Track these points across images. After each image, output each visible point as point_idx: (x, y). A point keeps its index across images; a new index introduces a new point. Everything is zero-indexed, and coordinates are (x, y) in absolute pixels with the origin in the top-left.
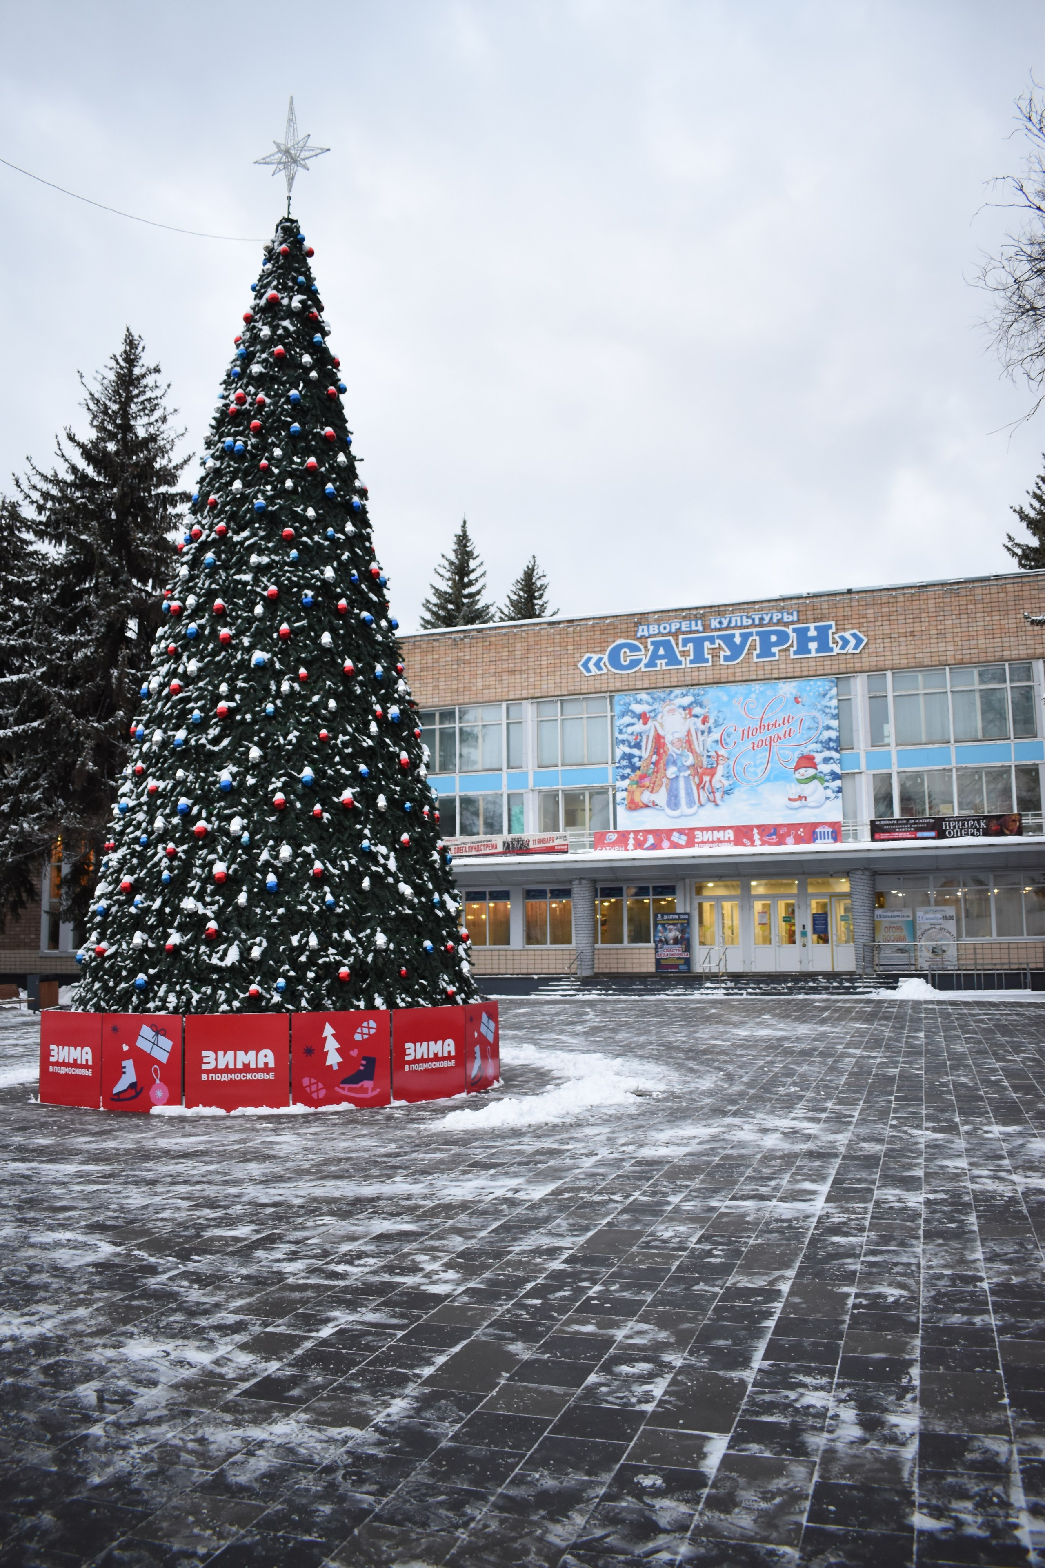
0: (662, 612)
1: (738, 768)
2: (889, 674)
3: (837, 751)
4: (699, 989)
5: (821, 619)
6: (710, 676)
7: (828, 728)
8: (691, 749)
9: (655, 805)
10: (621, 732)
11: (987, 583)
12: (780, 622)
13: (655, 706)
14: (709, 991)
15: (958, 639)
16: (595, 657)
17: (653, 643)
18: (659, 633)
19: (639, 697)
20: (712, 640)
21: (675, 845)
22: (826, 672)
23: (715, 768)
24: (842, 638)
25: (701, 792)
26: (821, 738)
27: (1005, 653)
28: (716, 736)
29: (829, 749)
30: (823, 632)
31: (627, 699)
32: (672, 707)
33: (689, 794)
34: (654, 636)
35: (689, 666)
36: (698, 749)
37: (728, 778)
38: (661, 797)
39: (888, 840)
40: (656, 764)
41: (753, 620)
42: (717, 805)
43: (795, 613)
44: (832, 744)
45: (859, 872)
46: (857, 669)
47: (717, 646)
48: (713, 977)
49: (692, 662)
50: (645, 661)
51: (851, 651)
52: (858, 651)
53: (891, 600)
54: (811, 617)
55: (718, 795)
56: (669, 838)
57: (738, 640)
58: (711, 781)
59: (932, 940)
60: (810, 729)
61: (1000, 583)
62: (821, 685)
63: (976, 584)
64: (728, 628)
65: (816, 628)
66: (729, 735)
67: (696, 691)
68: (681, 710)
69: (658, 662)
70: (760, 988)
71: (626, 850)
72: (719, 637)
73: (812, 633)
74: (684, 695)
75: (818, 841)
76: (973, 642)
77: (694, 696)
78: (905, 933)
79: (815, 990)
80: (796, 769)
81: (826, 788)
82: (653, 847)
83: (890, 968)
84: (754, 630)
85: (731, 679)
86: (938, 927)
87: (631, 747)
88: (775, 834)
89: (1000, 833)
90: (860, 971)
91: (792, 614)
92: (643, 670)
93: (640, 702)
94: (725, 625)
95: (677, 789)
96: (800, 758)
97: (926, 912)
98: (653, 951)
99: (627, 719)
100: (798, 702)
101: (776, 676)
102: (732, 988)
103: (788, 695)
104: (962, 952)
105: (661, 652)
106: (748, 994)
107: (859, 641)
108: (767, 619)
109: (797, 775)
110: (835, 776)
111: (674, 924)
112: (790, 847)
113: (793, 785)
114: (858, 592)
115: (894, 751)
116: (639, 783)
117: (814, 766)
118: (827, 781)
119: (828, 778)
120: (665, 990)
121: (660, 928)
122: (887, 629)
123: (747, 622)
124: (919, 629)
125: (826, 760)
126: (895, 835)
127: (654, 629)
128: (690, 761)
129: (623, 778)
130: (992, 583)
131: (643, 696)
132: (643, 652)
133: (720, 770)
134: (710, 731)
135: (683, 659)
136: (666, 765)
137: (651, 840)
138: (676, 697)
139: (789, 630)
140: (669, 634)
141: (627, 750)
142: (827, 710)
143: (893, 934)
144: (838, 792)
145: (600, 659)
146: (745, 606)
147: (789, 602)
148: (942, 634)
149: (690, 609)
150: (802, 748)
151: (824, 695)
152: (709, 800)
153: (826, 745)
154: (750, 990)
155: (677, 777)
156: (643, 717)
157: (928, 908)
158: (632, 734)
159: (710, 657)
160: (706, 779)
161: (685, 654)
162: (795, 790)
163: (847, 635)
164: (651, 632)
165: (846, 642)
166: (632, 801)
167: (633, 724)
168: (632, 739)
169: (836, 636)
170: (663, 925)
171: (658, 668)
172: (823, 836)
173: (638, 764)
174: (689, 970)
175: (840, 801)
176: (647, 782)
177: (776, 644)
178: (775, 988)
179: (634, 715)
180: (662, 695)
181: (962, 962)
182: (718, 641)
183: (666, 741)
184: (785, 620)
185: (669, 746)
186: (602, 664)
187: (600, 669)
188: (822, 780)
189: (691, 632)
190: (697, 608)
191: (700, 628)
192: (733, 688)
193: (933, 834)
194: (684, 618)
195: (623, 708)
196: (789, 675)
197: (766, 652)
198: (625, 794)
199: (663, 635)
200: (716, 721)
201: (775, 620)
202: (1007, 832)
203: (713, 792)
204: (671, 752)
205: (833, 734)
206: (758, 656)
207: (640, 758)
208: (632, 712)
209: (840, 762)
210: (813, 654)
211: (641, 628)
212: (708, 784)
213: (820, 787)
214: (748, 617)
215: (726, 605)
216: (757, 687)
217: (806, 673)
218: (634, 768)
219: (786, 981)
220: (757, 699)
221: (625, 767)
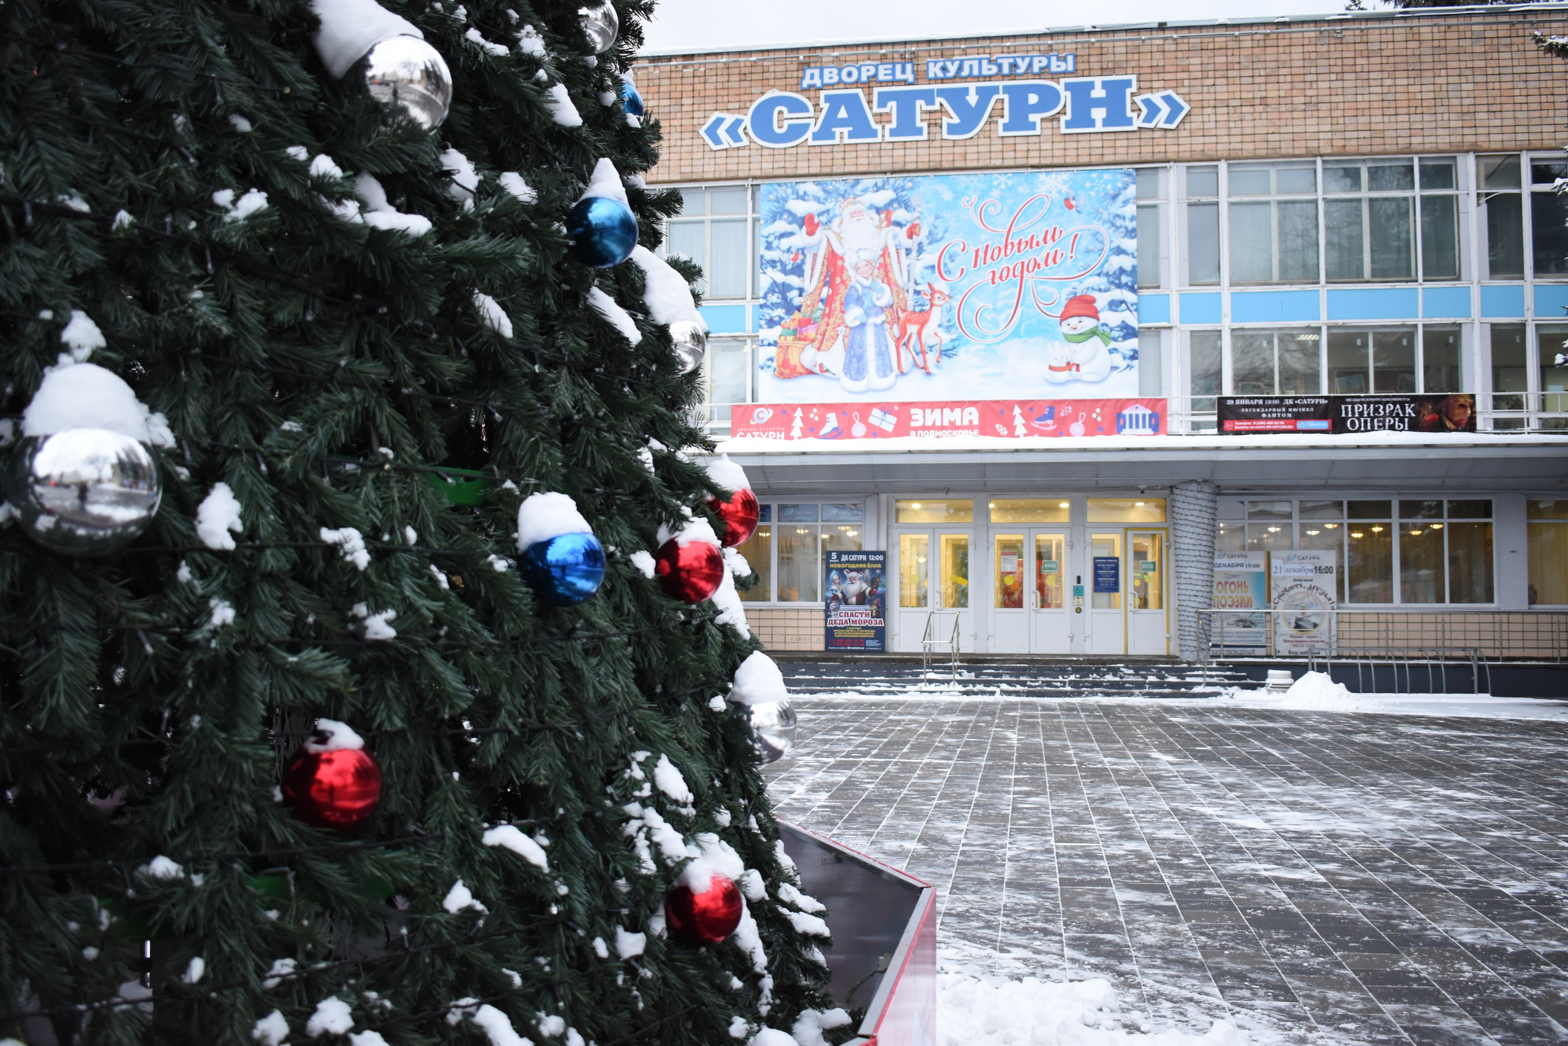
0: (845, 46)
1: (967, 314)
2: (1223, 166)
3: (1132, 289)
4: (915, 682)
5: (1113, 71)
6: (924, 157)
7: (1119, 251)
8: (888, 280)
9: (824, 370)
10: (769, 246)
11: (1388, 24)
12: (1044, 72)
13: (829, 205)
14: (932, 687)
15: (1340, 113)
16: (729, 119)
17: (828, 99)
18: (840, 82)
19: (801, 188)
20: (928, 97)
21: (874, 432)
22: (1118, 158)
23: (929, 312)
24: (1147, 102)
25: (903, 350)
26: (1106, 268)
27: (1414, 140)
28: (930, 257)
29: (1119, 286)
30: (1116, 91)
31: (781, 192)
32: (858, 207)
33: (882, 354)
34: (832, 86)
35: (888, 138)
36: (900, 279)
37: (948, 328)
38: (834, 357)
39: (1248, 432)
40: (828, 301)
41: (1000, 66)
42: (928, 374)
43: (1070, 59)
44: (1125, 279)
45: (1193, 486)
46: (1170, 156)
47: (937, 107)
48: (940, 662)
49: (893, 133)
50: (813, 129)
51: (1162, 125)
52: (1173, 126)
53: (1231, 45)
54: (1097, 66)
55: (931, 357)
56: (864, 420)
57: (972, 99)
58: (919, 334)
59: (1295, 607)
60: (1088, 251)
61: (1409, 23)
62: (1110, 179)
63: (1371, 25)
64: (956, 78)
65: (1105, 85)
66: (952, 258)
67: (900, 182)
68: (873, 213)
69: (837, 131)
70: (1023, 684)
71: (788, 437)
72: (941, 93)
73: (1098, 93)
74: (878, 189)
75: (1127, 431)
76: (1361, 120)
77: (895, 190)
78: (1250, 594)
79: (1119, 688)
80: (1064, 317)
81: (1111, 351)
82: (836, 434)
83: (1239, 651)
84: (1001, 84)
85: (958, 164)
86: (1307, 585)
87: (785, 272)
88: (1050, 416)
89: (1438, 427)
90: (1188, 656)
91: (1065, 59)
92: (811, 142)
93: (803, 197)
94: (951, 74)
95: (862, 346)
96: (1071, 300)
97: (1288, 560)
98: (822, 615)
99: (781, 226)
100: (1070, 207)
101: (1035, 162)
102: (974, 683)
103: (1054, 195)
104: (1344, 627)
105: (843, 114)
106: (1004, 692)
107: (1176, 109)
108: (1023, 66)
109: (1065, 328)
110: (1129, 332)
111: (858, 570)
112: (1077, 439)
113: (1057, 344)
114: (1176, 29)
115: (1225, 291)
116: (798, 333)
117: (1095, 315)
118: (1115, 339)
119: (1116, 334)
120: (854, 683)
121: (834, 575)
122: (1222, 91)
123: (988, 69)
124: (1275, 94)
125: (1114, 305)
126: (1260, 425)
127: (831, 75)
128: (885, 298)
129: (771, 323)
130: (1396, 23)
131: (809, 187)
132: (811, 113)
133: (936, 316)
134: (920, 249)
135: (879, 127)
136: (845, 304)
137: (832, 421)
138: (865, 190)
139: (1060, 87)
140: (857, 84)
141: (780, 278)
142: (1119, 222)
143: (1229, 594)
144: (1133, 357)
145: (738, 122)
146: (986, 43)
147: (1060, 40)
148: (1312, 105)
149: (893, 44)
150: (1074, 283)
151: (1115, 197)
152: (916, 365)
153: (1116, 279)
154: (1004, 687)
155: (863, 325)
156: (809, 223)
157: (1292, 553)
158: (789, 250)
159: (925, 125)
160: (912, 329)
161: (881, 118)
162: (1062, 352)
163: (1156, 98)
164: (826, 81)
165: (1154, 110)
166: (785, 364)
167: (791, 234)
168: (788, 259)
169: (1137, 99)
170: (840, 571)
171: (837, 141)
172: (1135, 422)
173: (797, 301)
174: (883, 650)
175: (1134, 374)
176: (810, 331)
177: (1036, 109)
178: (1049, 684)
179: (793, 218)
180: (842, 187)
181: (1343, 643)
182: (938, 100)
183: (846, 264)
184: (1054, 69)
185: (851, 272)
186: (740, 131)
187: (737, 138)
188: (1106, 338)
189: (893, 82)
190: (905, 43)
191: (910, 77)
192: (961, 178)
193: (1324, 424)
194: (884, 57)
195: (774, 207)
196: (1056, 161)
197: (1019, 120)
198: (773, 351)
199: (847, 86)
200: (931, 233)
201: (1036, 69)
202: (1449, 424)
203: (923, 352)
204: (853, 283)
205: (1127, 262)
206: (1006, 127)
207: (801, 291)
208: (790, 213)
209: (1137, 308)
210: (1099, 127)
211: (808, 72)
212: (914, 338)
213: (1104, 350)
214: (990, 62)
215: (954, 40)
216: (1002, 179)
217: (1085, 160)
218: (791, 309)
219: (1064, 672)
220: (1002, 199)
221: (774, 306)
